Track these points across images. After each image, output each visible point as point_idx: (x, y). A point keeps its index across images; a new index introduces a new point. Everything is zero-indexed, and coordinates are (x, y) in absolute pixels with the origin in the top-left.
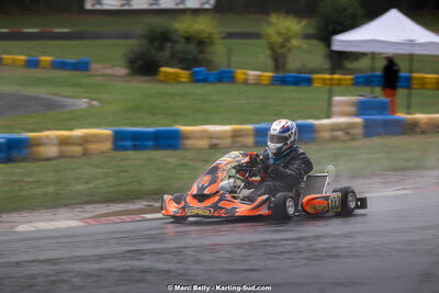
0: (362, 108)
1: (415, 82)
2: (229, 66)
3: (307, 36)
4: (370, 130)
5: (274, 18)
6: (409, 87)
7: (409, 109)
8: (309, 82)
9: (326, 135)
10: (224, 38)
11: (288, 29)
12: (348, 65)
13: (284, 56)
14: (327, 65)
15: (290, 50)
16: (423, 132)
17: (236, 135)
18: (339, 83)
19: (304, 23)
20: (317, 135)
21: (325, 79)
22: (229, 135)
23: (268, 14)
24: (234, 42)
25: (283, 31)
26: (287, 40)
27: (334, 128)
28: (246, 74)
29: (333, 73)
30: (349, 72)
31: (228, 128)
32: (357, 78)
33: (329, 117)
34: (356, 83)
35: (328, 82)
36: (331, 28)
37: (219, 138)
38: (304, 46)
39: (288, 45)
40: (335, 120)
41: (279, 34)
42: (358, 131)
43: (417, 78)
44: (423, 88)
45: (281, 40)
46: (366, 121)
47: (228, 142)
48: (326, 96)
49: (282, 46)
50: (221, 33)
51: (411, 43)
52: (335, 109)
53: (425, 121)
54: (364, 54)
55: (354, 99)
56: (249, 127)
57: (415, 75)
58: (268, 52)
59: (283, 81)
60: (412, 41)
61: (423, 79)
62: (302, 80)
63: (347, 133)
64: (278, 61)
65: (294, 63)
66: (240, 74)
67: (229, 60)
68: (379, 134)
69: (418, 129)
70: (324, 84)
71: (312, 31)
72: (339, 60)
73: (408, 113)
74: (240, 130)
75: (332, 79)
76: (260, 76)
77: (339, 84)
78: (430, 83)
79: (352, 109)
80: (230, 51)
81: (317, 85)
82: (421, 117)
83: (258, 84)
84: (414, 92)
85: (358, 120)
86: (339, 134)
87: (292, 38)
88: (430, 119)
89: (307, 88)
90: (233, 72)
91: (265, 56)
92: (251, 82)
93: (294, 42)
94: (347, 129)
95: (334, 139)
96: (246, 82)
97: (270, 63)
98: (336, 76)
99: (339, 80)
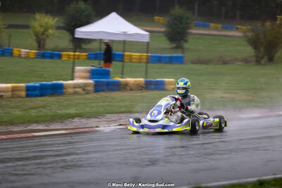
0: (93, 74)
1: (126, 58)
2: (9, 46)
3: (58, 28)
4: (98, 88)
5: (38, 16)
6: (122, 61)
7: (122, 75)
8: (60, 56)
9: (71, 90)
10: (6, 28)
11: (47, 23)
12: (84, 46)
13: (44, 40)
14: (71, 46)
15: (47, 36)
16: (131, 90)
17: (14, 89)
18: (79, 57)
19: (56, 19)
20: (65, 90)
21: (70, 55)
22: (10, 89)
23: (35, 14)
24: (12, 31)
25: (43, 24)
26: (46, 30)
27: (75, 86)
28: (20, 51)
29: (75, 51)
30: (85, 51)
31: (9, 85)
32: (90, 54)
33: (72, 79)
34: (89, 58)
35: (72, 57)
36: (74, 23)
37: (4, 92)
38: (57, 34)
39: (46, 33)
40: (76, 81)
41: (41, 26)
42: (91, 88)
43: (127, 56)
44: (131, 62)
45: (42, 30)
46: (96, 82)
47: (9, 94)
48: (71, 66)
49: (43, 34)
50: (5, 25)
51: (125, 34)
52: (76, 74)
53: (132, 82)
54: (95, 40)
55: (89, 68)
56: (23, 85)
57: (126, 53)
58: (34, 38)
59: (43, 56)
60: (125, 32)
61: (131, 56)
62: (55, 55)
63: (84, 89)
64: (40, 43)
65: (50, 44)
66: (16, 51)
67: (9, 42)
68: (103, 91)
69: (128, 88)
70: (69, 58)
71: (62, 25)
72: (79, 43)
73: (122, 78)
74: (17, 87)
75: (74, 55)
76: (29, 52)
77: (78, 59)
78: (135, 59)
79: (87, 74)
80: (10, 36)
81: (64, 59)
82: (130, 80)
83: (27, 57)
84: (125, 64)
85: (91, 81)
86: (79, 90)
87: (49, 28)
88: (135, 81)
89: (58, 61)
90: (12, 50)
91: (32, 40)
92: (23, 56)
93: (50, 31)
94: (84, 87)
95: (75, 93)
96: (20, 56)
97: (35, 44)
98: (77, 53)
99: (78, 56)
